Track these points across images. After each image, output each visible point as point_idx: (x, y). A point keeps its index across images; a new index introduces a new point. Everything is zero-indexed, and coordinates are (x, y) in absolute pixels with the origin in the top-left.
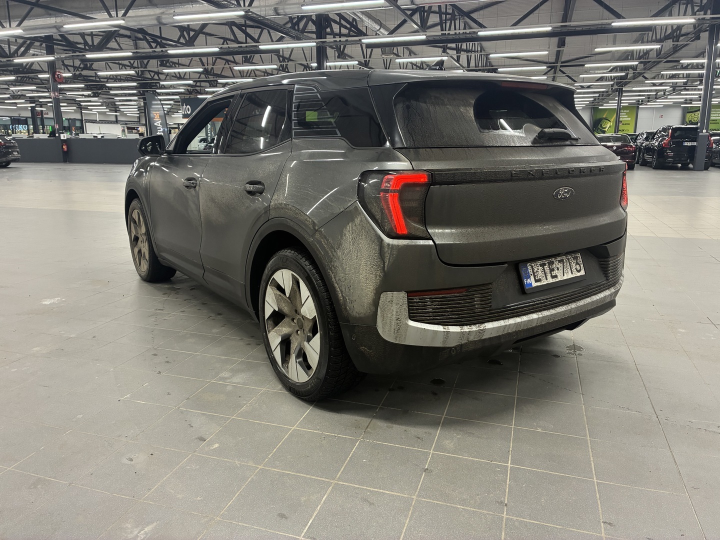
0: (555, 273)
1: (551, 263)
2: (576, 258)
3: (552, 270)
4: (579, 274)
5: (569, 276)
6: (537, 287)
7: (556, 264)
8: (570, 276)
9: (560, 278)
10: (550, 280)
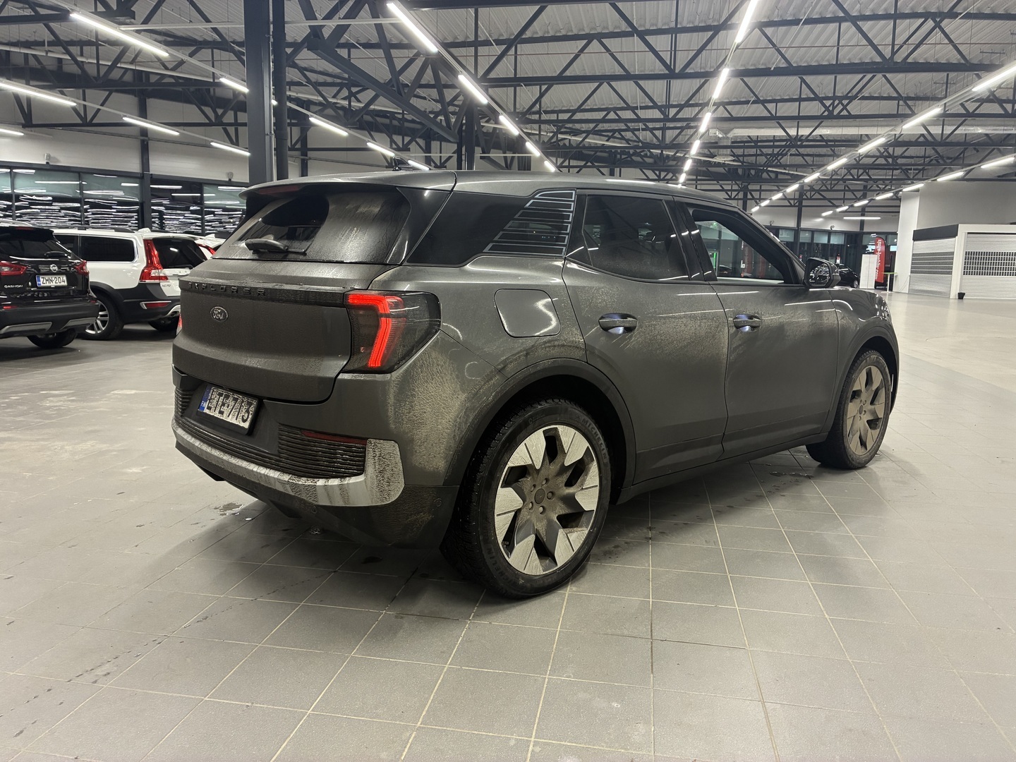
0: (225, 409)
1: (227, 397)
2: (250, 404)
3: (223, 404)
4: (242, 424)
5: (232, 420)
6: (206, 414)
7: (230, 402)
8: (234, 421)
9: (224, 417)
10: (217, 415)
